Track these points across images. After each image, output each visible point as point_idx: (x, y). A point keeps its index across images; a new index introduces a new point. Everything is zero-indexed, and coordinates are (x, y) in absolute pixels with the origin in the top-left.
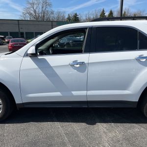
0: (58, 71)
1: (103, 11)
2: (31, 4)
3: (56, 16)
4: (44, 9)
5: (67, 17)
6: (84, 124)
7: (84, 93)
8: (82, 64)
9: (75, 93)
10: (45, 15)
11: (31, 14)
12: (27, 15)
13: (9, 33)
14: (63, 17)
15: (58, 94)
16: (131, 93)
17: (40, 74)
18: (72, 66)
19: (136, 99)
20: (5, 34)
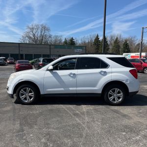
0: (62, 78)
1: (98, 36)
2: (30, 29)
3: (53, 39)
4: (42, 33)
5: (63, 40)
6: (75, 106)
7: (75, 89)
8: (74, 74)
9: (71, 89)
10: (44, 38)
11: (30, 38)
12: (27, 38)
13: (10, 55)
14: (60, 41)
15: (62, 89)
16: (98, 88)
17: (54, 79)
18: (69, 75)
19: (100, 92)
20: (6, 56)
